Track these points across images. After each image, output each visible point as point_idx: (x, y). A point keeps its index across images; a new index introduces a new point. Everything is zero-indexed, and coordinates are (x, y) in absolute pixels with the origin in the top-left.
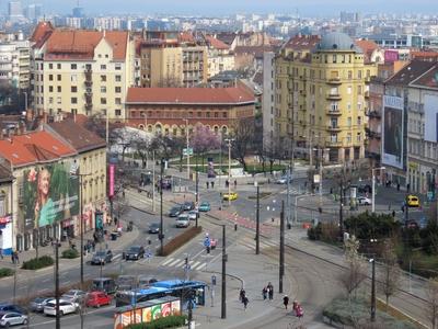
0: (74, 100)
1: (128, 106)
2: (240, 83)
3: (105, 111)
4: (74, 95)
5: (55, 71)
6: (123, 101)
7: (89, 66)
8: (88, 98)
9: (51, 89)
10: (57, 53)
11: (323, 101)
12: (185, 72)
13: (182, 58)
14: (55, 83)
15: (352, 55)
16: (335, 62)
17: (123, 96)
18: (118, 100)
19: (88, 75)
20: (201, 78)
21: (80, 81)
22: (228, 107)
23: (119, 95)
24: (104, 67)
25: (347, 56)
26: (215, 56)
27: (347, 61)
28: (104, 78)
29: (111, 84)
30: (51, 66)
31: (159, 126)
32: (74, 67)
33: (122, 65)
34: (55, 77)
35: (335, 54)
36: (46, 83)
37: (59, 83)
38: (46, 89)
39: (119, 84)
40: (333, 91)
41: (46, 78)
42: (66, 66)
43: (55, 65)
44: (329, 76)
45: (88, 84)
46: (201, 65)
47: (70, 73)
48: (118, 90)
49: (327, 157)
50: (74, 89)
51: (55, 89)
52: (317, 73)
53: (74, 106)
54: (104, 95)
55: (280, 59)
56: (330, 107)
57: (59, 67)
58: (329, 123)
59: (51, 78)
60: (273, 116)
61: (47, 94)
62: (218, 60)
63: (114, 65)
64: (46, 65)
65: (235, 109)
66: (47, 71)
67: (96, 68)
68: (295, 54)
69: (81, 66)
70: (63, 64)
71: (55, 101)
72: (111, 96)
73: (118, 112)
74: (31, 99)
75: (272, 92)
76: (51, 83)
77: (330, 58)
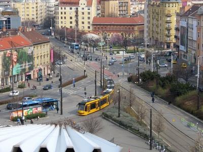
0: (71, 23)
1: (93, 25)
2: (140, 15)
3: (84, 27)
4: (71, 20)
5: (63, 10)
6: (91, 23)
7: (77, 9)
8: (77, 22)
9: (62, 18)
10: (64, 3)
11: (164, 23)
12: (119, 11)
13: (118, 5)
14: (63, 15)
15: (177, 4)
16: (169, 7)
17: (91, 21)
18: (89, 22)
19: (77, 12)
20: (127, 13)
21: (73, 15)
22: (134, 25)
23: (89, 20)
24: (83, 9)
25: (174, 4)
26: (138, 4)
27: (174, 6)
28: (83, 13)
29: (86, 16)
30: (62, 8)
31: (106, 33)
32: (71, 9)
33: (91, 8)
34: (63, 13)
35: (169, 3)
36: (60, 15)
37: (65, 15)
38: (60, 18)
39: (89, 16)
40: (168, 19)
41: (60, 13)
42: (68, 8)
43: (63, 8)
44: (167, 12)
45: (77, 16)
46: (127, 8)
47: (69, 11)
48: (89, 18)
49: (166, 46)
50: (71, 18)
51: (63, 18)
52: (162, 11)
53: (71, 25)
54: (83, 20)
55: (150, 6)
56: (167, 25)
57: (65, 9)
58: (167, 32)
59: (62, 13)
60: (147, 29)
61: (60, 20)
62: (139, 6)
63: (87, 8)
64: (60, 8)
65: (137, 26)
66: (60, 10)
67: (80, 9)
68: (155, 4)
69: (74, 8)
70: (67, 8)
71: (63, 22)
72: (86, 21)
73: (89, 27)
74: (54, 22)
75: (147, 19)
76: (62, 15)
77: (167, 5)
